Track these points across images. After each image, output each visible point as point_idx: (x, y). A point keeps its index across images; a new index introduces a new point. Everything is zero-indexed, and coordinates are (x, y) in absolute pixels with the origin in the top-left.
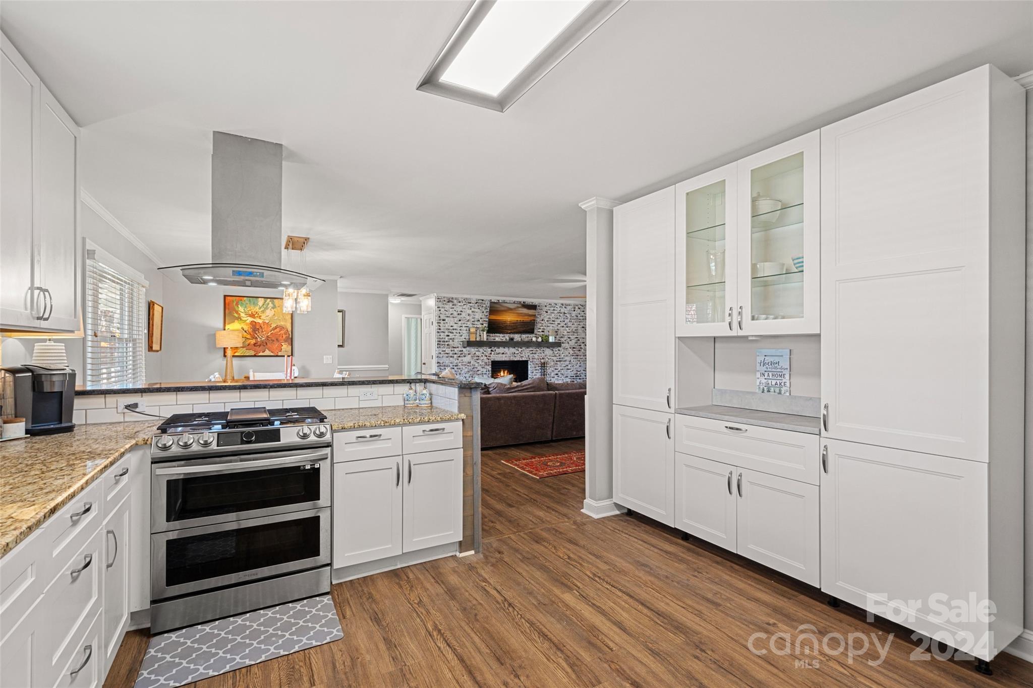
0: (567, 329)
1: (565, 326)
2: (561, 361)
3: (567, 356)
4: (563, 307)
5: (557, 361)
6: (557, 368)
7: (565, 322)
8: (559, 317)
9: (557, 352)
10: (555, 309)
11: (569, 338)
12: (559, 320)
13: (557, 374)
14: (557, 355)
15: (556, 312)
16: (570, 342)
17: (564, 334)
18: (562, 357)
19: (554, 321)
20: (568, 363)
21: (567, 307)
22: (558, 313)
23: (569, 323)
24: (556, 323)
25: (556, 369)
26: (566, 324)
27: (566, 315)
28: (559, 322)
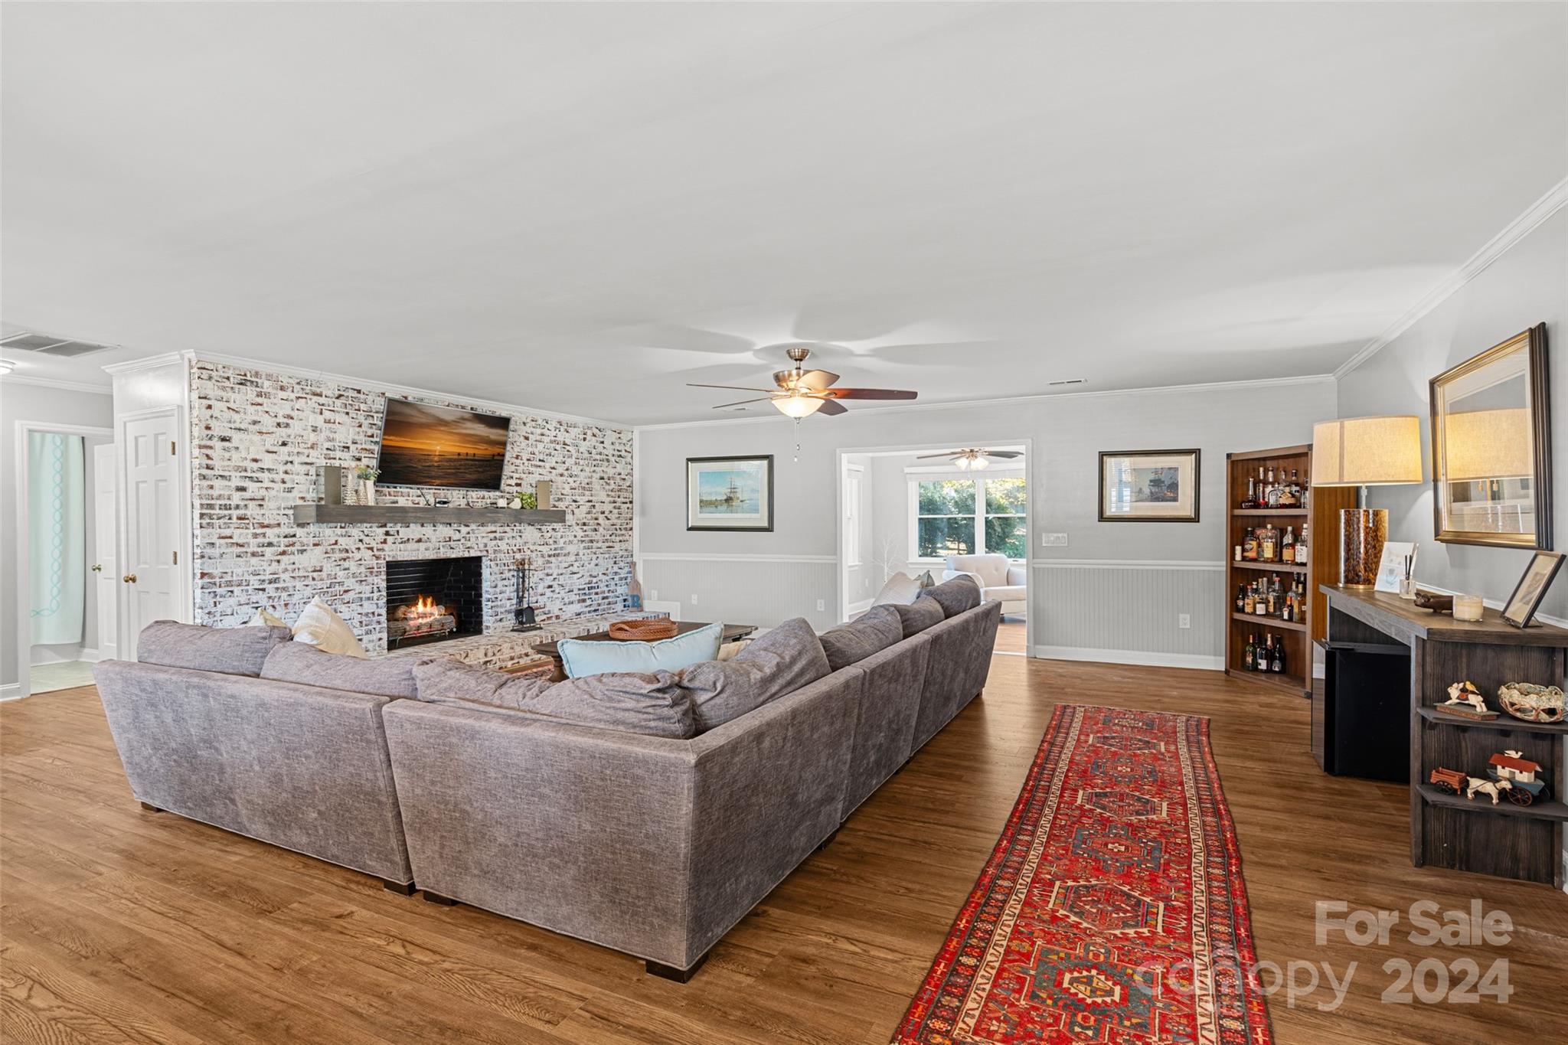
0: (571, 480)
1: (566, 473)
2: (558, 555)
3: (571, 542)
4: (562, 429)
5: (549, 556)
6: (550, 572)
7: (567, 465)
8: (553, 452)
9: (549, 535)
10: (545, 431)
11: (575, 501)
12: (554, 460)
13: (550, 587)
14: (551, 541)
15: (546, 439)
16: (576, 511)
17: (564, 492)
18: (562, 545)
19: (543, 461)
20: (573, 558)
21: (569, 429)
22: (551, 442)
23: (574, 468)
24: (548, 465)
25: (548, 575)
26: (567, 470)
27: (568, 448)
28: (553, 464)
